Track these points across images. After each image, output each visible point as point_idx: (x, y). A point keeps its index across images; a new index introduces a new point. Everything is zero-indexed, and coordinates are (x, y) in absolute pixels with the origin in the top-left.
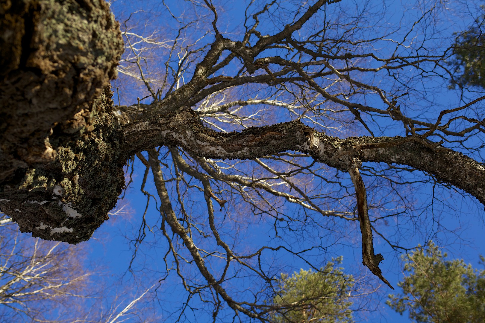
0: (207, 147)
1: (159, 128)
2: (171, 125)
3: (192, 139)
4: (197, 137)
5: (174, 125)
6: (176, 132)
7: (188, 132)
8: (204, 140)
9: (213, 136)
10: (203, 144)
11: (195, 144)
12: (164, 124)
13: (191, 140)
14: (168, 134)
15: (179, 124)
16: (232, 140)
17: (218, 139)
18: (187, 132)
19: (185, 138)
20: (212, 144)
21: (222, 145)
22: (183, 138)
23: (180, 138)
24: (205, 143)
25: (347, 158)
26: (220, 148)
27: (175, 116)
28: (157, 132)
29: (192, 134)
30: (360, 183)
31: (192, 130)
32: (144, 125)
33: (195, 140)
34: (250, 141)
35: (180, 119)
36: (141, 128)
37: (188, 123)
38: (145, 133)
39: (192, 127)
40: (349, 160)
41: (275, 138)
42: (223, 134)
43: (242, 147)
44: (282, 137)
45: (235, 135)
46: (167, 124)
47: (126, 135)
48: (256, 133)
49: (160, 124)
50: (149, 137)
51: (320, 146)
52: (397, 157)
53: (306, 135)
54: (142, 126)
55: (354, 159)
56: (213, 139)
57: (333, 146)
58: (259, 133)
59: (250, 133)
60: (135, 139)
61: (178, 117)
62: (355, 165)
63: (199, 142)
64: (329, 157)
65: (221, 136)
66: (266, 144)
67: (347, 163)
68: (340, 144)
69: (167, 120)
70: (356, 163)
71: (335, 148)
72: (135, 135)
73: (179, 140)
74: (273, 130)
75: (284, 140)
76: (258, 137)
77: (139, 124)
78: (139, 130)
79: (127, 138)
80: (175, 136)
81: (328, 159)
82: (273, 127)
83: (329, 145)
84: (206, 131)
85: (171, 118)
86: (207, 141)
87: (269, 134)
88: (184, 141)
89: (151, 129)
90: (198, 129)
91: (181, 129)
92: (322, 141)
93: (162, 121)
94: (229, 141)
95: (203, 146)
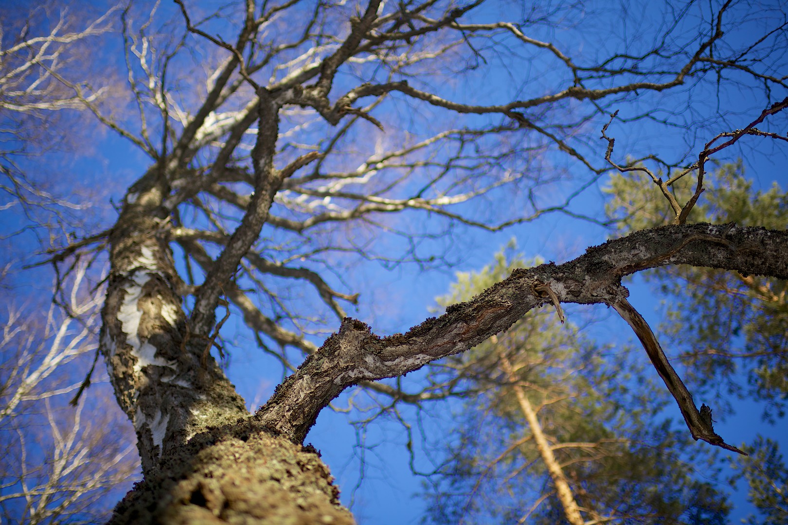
0: (403, 363)
1: (328, 379)
2: (342, 365)
3: (378, 364)
4: (383, 359)
5: (346, 362)
7: (369, 359)
8: (393, 357)
9: (402, 343)
10: (394, 362)
11: (385, 368)
12: (332, 368)
13: (377, 367)
14: (342, 379)
15: (351, 356)
16: (433, 338)
17: (411, 345)
18: (367, 360)
19: (367, 369)
20: (407, 355)
21: (422, 352)
22: (365, 371)
23: (360, 372)
24: (397, 361)
25: (605, 291)
26: (421, 356)
27: (340, 347)
28: (328, 385)
29: (374, 359)
30: (637, 319)
31: (372, 354)
32: (305, 385)
34: (464, 334)
35: (349, 348)
36: (302, 391)
37: (362, 347)
38: (312, 396)
39: (370, 347)
40: (609, 293)
41: (499, 317)
42: (414, 333)
43: (455, 344)
44: (509, 311)
45: (434, 330)
46: (336, 366)
47: (289, 413)
48: (467, 319)
49: (325, 372)
50: (321, 397)
51: (558, 288)
52: (672, 260)
53: (542, 296)
54: (303, 389)
55: (615, 288)
56: (405, 348)
57: (577, 281)
58: (473, 318)
59: (456, 321)
60: (303, 412)
61: (345, 346)
62: (620, 297)
63: (389, 363)
64: (576, 297)
65: (414, 338)
66: (489, 329)
67: (607, 297)
68: (584, 271)
69: (332, 360)
70: (619, 293)
71: (580, 282)
72: (301, 407)
73: (361, 376)
74: (491, 306)
75: (512, 313)
76: (474, 324)
77: (296, 386)
78: (302, 396)
79: (294, 417)
80: (352, 374)
81: (575, 299)
82: (488, 302)
83: (570, 282)
84: (389, 341)
85: (336, 353)
86: (398, 356)
87: (488, 314)
88: (367, 374)
89: (318, 385)
90: (378, 346)
91: (357, 360)
92: (558, 280)
93: (326, 365)
94: (429, 342)
95: (397, 365)
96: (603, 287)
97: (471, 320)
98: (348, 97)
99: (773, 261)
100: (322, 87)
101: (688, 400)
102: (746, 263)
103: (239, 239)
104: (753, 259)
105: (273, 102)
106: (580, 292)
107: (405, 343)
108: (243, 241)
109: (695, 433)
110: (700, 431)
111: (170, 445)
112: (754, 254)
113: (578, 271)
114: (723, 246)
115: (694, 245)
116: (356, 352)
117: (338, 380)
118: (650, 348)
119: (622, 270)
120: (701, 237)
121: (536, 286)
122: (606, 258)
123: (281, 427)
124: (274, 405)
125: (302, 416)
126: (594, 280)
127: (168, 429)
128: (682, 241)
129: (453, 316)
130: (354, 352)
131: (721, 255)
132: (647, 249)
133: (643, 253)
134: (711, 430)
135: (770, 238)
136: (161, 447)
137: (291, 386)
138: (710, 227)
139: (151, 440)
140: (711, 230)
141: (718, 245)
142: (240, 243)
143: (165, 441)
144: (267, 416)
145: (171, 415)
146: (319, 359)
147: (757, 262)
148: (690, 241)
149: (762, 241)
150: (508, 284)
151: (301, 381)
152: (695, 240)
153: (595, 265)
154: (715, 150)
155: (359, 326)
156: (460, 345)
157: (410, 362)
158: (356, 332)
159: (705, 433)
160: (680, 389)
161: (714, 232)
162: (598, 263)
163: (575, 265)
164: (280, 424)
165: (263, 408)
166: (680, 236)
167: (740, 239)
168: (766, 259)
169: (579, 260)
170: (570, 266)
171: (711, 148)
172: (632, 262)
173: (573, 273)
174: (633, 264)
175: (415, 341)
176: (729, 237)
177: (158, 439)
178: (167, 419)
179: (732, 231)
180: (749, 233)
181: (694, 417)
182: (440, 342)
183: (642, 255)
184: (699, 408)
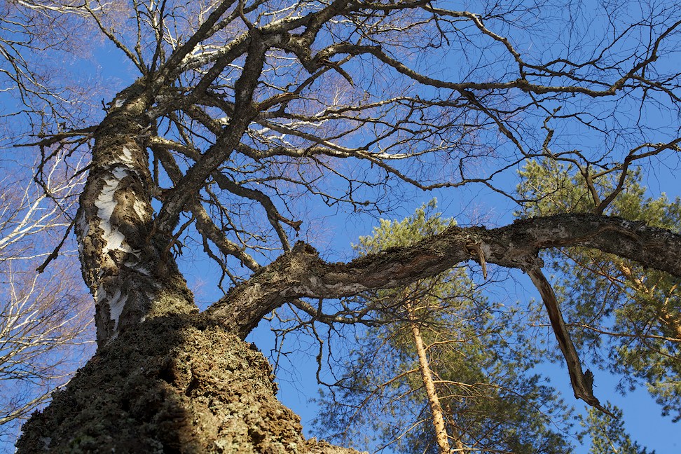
0: (341, 289)
1: (275, 290)
2: (290, 280)
3: (320, 285)
4: (325, 282)
6: (298, 285)
7: (313, 280)
8: (334, 282)
9: (343, 271)
10: (334, 286)
11: (325, 290)
12: (281, 282)
13: (318, 288)
14: (287, 292)
15: (298, 274)
16: (371, 272)
17: (351, 274)
18: (311, 280)
19: (310, 288)
20: (346, 282)
21: (359, 282)
22: (308, 289)
23: (304, 289)
24: (336, 286)
25: (524, 259)
26: (357, 285)
27: (290, 264)
28: (275, 296)
29: (317, 281)
30: (546, 288)
31: (316, 275)
32: (255, 292)
33: (324, 286)
34: (398, 273)
35: (298, 267)
36: (252, 296)
37: (309, 268)
38: (259, 303)
39: (316, 270)
40: (527, 261)
41: (431, 264)
42: (355, 264)
43: (388, 280)
44: (441, 260)
45: (373, 265)
46: (284, 280)
47: (237, 314)
48: (403, 261)
49: (274, 283)
50: (266, 304)
51: (485, 249)
52: (586, 243)
53: (471, 253)
54: (253, 294)
55: (533, 258)
56: (345, 275)
57: (502, 246)
58: (409, 261)
59: (394, 260)
60: (249, 315)
61: (295, 265)
62: (535, 267)
63: (329, 286)
64: (498, 259)
65: (354, 269)
66: (421, 273)
67: (525, 264)
68: (509, 238)
69: (281, 275)
70: (536, 263)
71: (504, 247)
72: (248, 310)
73: (303, 292)
74: (426, 254)
75: (443, 263)
76: (408, 266)
77: (247, 291)
78: (251, 301)
79: (241, 318)
80: (297, 290)
81: (497, 261)
82: (424, 249)
83: (496, 245)
84: (333, 267)
85: (286, 269)
86: (338, 282)
87: (422, 260)
88: (309, 292)
89: (266, 294)
90: (323, 270)
91: (303, 279)
92: (486, 242)
93: (276, 277)
94: (367, 274)
95: (335, 289)
96: (523, 255)
97: (407, 262)
98: (328, 51)
99: (672, 260)
100: (306, 37)
101: (577, 364)
102: (649, 258)
103: (212, 156)
104: (656, 255)
105: (263, 43)
106: (502, 256)
107: (346, 272)
108: (215, 158)
109: (577, 393)
110: (582, 392)
111: (125, 322)
112: (657, 251)
113: (504, 237)
114: (632, 239)
115: (607, 234)
116: (303, 272)
117: (283, 293)
118: (553, 314)
119: (542, 244)
120: (616, 228)
121: (467, 244)
122: (530, 231)
123: (228, 324)
124: (225, 304)
125: (247, 317)
126: (517, 248)
127: (125, 308)
128: (598, 229)
129: (393, 255)
130: (301, 271)
131: (629, 247)
132: (567, 230)
133: (562, 233)
134: (591, 392)
135: (673, 240)
136: (117, 321)
137: (242, 290)
138: (624, 222)
139: (109, 314)
140: (624, 224)
141: (628, 238)
142: (212, 159)
143: (121, 317)
144: (218, 312)
145: (130, 296)
146: (271, 272)
147: (659, 258)
148: (605, 230)
149: (666, 242)
150: (444, 237)
151: (252, 287)
152: (610, 230)
153: (520, 235)
154: (640, 157)
155: (310, 250)
156: (392, 282)
157: (347, 288)
158: (307, 254)
159: (586, 394)
160: (572, 353)
161: (627, 226)
162: (523, 234)
163: (503, 232)
164: (228, 321)
165: (215, 305)
166: (597, 224)
167: (648, 236)
168: (666, 258)
169: (506, 228)
170: (498, 232)
171: (637, 153)
172: (552, 238)
173: (500, 238)
174: (553, 241)
175: (355, 272)
176: (639, 233)
177: (115, 314)
178: (125, 299)
179: (642, 228)
180: (656, 233)
181: (579, 379)
182: (376, 276)
183: (561, 234)
184: (584, 372)
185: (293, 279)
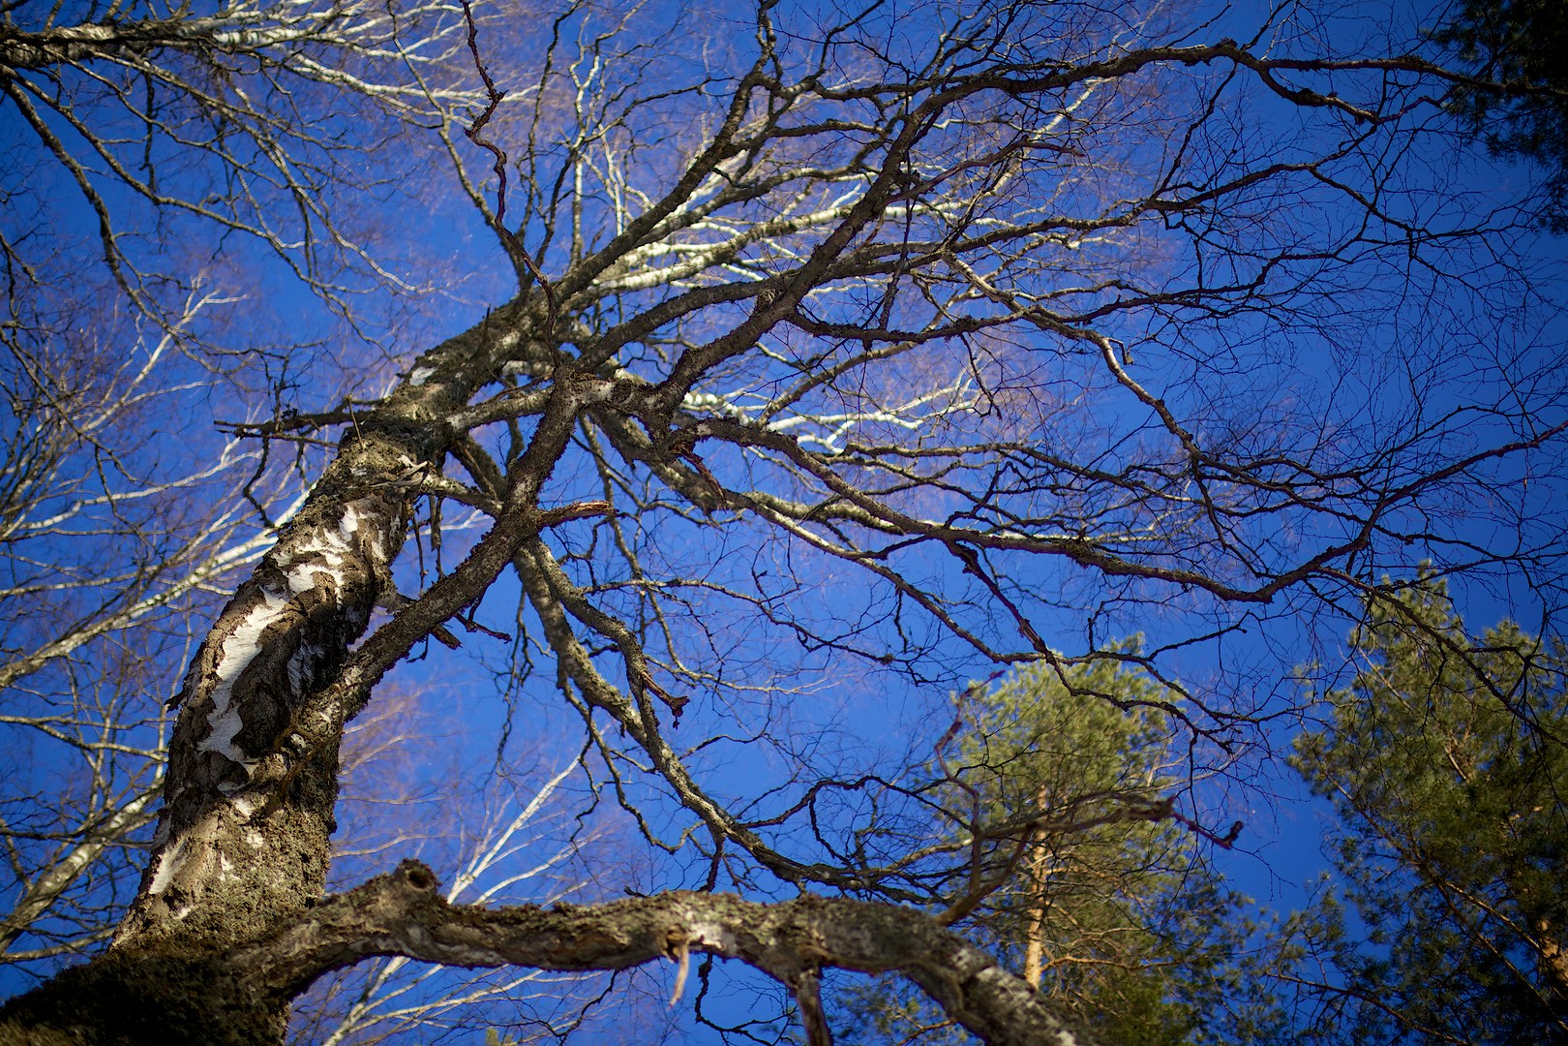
0: (467, 954)
1: (340, 939)
2: (370, 928)
4: (437, 939)
6: (386, 937)
8: (453, 941)
9: (475, 926)
10: (453, 949)
11: (436, 952)
15: (388, 919)
16: (517, 938)
17: (487, 933)
18: (411, 931)
20: (475, 945)
22: (404, 945)
23: (397, 945)
24: (457, 948)
25: (786, 974)
27: (377, 900)
28: (339, 949)
29: (422, 935)
31: (421, 925)
33: (435, 946)
34: (556, 954)
35: (389, 907)
36: (300, 943)
37: (408, 912)
38: (311, 955)
39: (422, 916)
41: (605, 953)
42: (501, 917)
43: (540, 961)
44: (620, 951)
45: (523, 927)
46: (359, 926)
47: (269, 967)
49: (343, 928)
50: (324, 960)
53: (673, 949)
54: (303, 939)
55: (803, 976)
56: (476, 933)
57: (756, 940)
58: (571, 939)
59: (552, 930)
60: (290, 972)
61: (385, 902)
63: (444, 947)
65: (495, 925)
68: (774, 929)
69: (358, 915)
70: (805, 985)
71: (761, 944)
72: (289, 964)
73: (396, 950)
74: (600, 934)
75: (624, 957)
76: (570, 947)
77: (295, 932)
78: (297, 950)
79: (273, 975)
80: (382, 944)
82: (600, 925)
83: (746, 937)
84: (458, 915)
85: (368, 907)
86: (461, 942)
87: (593, 943)
88: (407, 950)
89: (325, 943)
90: (437, 918)
91: (395, 928)
92: (729, 928)
93: (348, 918)
94: (512, 940)
95: (456, 954)
96: (787, 967)
97: (568, 939)
98: (696, 430)
105: (573, 398)
106: (757, 958)
107: (479, 927)
117: (357, 946)
121: (670, 932)
122: (815, 923)
124: (256, 945)
125: (285, 977)
126: (779, 951)
129: (554, 920)
130: (395, 915)
132: (874, 939)
133: (865, 943)
137: (289, 927)
139: (152, 881)
145: (193, 855)
146: (344, 906)
155: (424, 878)
157: (477, 956)
158: (412, 888)
161: (961, 963)
162: (798, 927)
163: (764, 915)
172: (848, 947)
175: (493, 931)
177: (161, 883)
178: (185, 860)
182: (524, 947)
185: (376, 926)
